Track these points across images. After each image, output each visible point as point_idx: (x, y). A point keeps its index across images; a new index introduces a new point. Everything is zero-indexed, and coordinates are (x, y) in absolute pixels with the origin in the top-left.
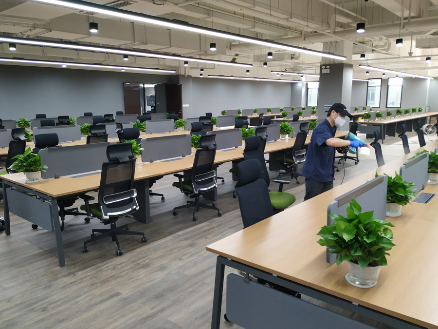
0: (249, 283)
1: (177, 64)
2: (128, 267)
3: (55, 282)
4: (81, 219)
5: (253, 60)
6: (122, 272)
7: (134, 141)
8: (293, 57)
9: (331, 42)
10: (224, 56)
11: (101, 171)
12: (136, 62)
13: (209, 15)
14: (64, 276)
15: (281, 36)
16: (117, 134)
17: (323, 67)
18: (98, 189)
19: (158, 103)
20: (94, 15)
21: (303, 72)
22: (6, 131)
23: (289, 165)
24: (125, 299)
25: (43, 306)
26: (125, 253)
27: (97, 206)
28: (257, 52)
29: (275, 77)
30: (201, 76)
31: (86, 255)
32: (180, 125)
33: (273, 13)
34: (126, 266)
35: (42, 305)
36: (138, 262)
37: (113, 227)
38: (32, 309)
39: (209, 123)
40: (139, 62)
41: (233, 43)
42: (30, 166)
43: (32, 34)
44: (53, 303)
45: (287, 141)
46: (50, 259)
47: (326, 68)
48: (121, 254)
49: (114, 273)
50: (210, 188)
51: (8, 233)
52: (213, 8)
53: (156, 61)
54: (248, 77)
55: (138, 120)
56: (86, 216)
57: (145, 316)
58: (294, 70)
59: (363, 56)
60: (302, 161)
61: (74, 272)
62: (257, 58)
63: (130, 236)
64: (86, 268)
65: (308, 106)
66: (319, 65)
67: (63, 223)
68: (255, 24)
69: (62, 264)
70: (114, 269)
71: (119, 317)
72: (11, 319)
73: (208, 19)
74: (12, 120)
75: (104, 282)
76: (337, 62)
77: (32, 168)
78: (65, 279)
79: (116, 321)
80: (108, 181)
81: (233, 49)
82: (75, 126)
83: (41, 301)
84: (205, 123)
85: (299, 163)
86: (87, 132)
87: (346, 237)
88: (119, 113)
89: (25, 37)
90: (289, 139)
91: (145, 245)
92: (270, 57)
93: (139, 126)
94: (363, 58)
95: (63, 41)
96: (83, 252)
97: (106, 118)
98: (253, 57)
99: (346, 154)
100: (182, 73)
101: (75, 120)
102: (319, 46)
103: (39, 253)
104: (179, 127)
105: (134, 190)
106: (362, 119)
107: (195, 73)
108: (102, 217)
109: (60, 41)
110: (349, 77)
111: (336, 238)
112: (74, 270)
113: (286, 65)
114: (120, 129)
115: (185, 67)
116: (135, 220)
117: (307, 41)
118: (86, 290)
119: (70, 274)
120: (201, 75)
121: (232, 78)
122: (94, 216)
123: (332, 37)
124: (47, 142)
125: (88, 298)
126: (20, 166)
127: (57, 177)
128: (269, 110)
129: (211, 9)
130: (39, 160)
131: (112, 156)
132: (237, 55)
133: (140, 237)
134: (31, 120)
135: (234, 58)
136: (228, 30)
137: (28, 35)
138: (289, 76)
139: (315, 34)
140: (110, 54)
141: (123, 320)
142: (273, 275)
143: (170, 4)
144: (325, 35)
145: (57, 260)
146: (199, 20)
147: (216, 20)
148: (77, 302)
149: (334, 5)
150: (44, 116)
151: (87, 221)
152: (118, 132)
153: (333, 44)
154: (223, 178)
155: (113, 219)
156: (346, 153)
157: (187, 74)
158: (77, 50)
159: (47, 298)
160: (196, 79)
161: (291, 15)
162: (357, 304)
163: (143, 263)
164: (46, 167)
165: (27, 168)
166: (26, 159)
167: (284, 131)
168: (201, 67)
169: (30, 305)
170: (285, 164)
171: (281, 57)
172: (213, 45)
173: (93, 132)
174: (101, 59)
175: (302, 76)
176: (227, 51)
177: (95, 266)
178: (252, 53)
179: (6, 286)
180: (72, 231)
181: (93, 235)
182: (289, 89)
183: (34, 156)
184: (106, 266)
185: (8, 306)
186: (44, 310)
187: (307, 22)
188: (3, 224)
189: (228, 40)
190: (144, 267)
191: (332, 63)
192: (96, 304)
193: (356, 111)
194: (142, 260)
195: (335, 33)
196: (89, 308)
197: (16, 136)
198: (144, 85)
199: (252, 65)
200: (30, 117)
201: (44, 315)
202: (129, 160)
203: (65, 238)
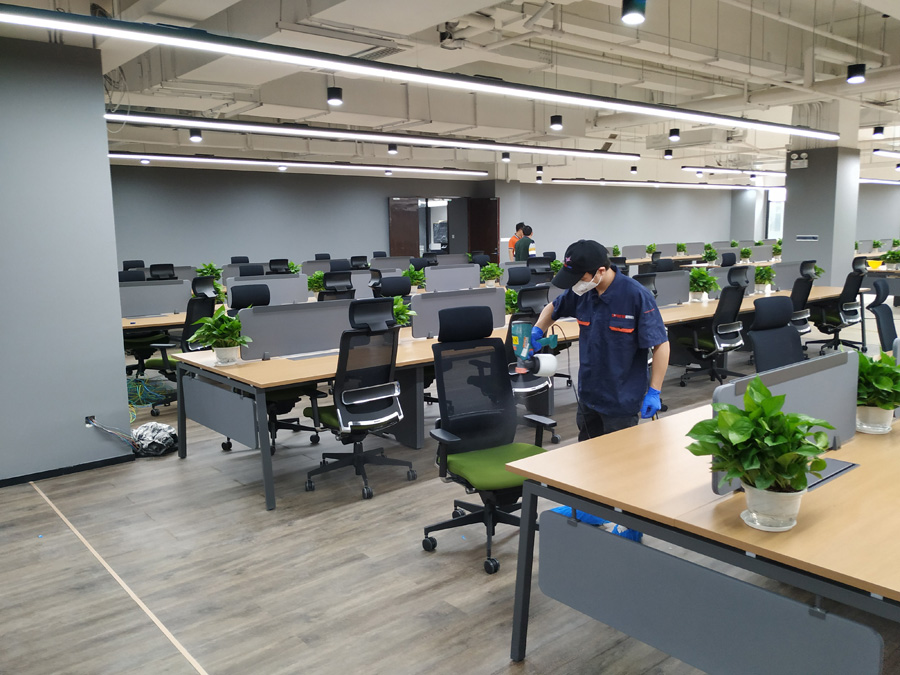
0: (575, 525)
1: (489, 159)
2: (382, 517)
3: (258, 534)
4: (305, 438)
5: (645, 145)
6: (370, 525)
7: (398, 299)
8: (730, 136)
9: (810, 105)
10: (582, 139)
11: (338, 350)
12: (412, 157)
13: (550, 62)
14: (273, 525)
15: (700, 96)
16: (371, 289)
17: (795, 156)
18: (333, 379)
19: (453, 237)
20: (335, 75)
21: (758, 167)
22: (182, 282)
23: (706, 353)
24: (373, 565)
25: (238, 567)
26: (376, 495)
27: (331, 410)
28: (655, 130)
29: (694, 178)
30: (539, 182)
31: (309, 495)
32: (491, 275)
33: (675, 52)
34: (376, 515)
35: (236, 565)
36: (399, 510)
37: (358, 448)
38: (221, 571)
39: (547, 269)
40: (418, 155)
41: (600, 114)
42: (223, 337)
43: (230, 111)
44: (254, 563)
45: (705, 305)
46: (251, 498)
47: (799, 158)
48: (369, 496)
49: (356, 524)
50: (537, 388)
51: (183, 456)
52: (557, 47)
53: (449, 155)
54: (636, 180)
55: (412, 266)
56: (314, 433)
57: (404, 593)
58: (738, 164)
59: (879, 130)
60: (733, 345)
61: (290, 520)
62: (653, 142)
63: (386, 468)
64: (310, 515)
65: (769, 238)
66: (785, 151)
67: (274, 441)
68: (645, 75)
69: (271, 507)
70: (357, 518)
71: (361, 592)
72: (188, 583)
73: (549, 70)
74: (189, 268)
75: (339, 537)
76: (824, 146)
77: (226, 340)
78: (274, 530)
79: (355, 596)
80: (351, 366)
81: (601, 126)
82: (298, 276)
83: (235, 559)
84: (538, 271)
85: (726, 350)
86: (320, 287)
87: (735, 438)
88: (378, 255)
89: (216, 117)
90: (709, 302)
91: (412, 484)
92: (675, 139)
93: (413, 277)
94: (879, 136)
95: (282, 122)
96: (307, 490)
97: (354, 263)
98: (645, 140)
99: (836, 336)
100: (500, 175)
101: (299, 267)
102: (785, 113)
103: (233, 488)
104: (489, 279)
105: (396, 383)
106: (883, 264)
107: (528, 176)
108: (338, 428)
109: (276, 122)
110: (851, 176)
111: (718, 441)
112: (290, 516)
113: (721, 154)
114: (377, 281)
115: (507, 165)
116: (397, 444)
117: (754, 104)
118: (308, 548)
119: (283, 522)
120: (539, 178)
121: (603, 183)
122: (327, 427)
123: (807, 93)
124: (252, 298)
125: (311, 560)
126: (208, 336)
127: (264, 359)
128: (680, 248)
129: (554, 50)
130: (239, 327)
131: (359, 320)
132: (613, 137)
133: (404, 470)
134: (224, 267)
135: (607, 144)
136: (591, 89)
137: (222, 114)
138: (727, 176)
139: (770, 91)
140: (365, 145)
141: (368, 596)
142: (616, 509)
143: (471, 46)
144: (792, 90)
145: (264, 500)
146: (530, 72)
147: (562, 70)
148: (293, 565)
149: (809, 29)
150: (245, 260)
151: (315, 440)
152: (374, 286)
153: (815, 107)
154: (569, 377)
155: (358, 433)
156: (836, 332)
157: (511, 177)
158: (305, 138)
159: (244, 556)
160: (528, 188)
161: (717, 53)
162: (754, 556)
163: (408, 512)
164: (248, 340)
165: (219, 341)
166: (217, 325)
167: (699, 284)
168: (538, 164)
169: (216, 565)
170: (697, 350)
171: (702, 138)
172: (556, 119)
173: (328, 285)
174: (346, 153)
175: (753, 176)
176: (588, 129)
177: (325, 513)
178: (643, 133)
179: (180, 535)
180: (288, 456)
181: (324, 463)
182: (726, 204)
183: (230, 320)
184: (343, 513)
185: (182, 563)
186: (240, 572)
187: (750, 65)
188: (176, 441)
189: (591, 109)
190: (407, 519)
191: (812, 146)
192: (324, 570)
193: (877, 249)
194: (406, 507)
195: (814, 85)
196: (312, 575)
197: (199, 290)
198: (427, 201)
199: (639, 155)
200: (221, 262)
201: (239, 580)
202: (385, 327)
203: (277, 466)
